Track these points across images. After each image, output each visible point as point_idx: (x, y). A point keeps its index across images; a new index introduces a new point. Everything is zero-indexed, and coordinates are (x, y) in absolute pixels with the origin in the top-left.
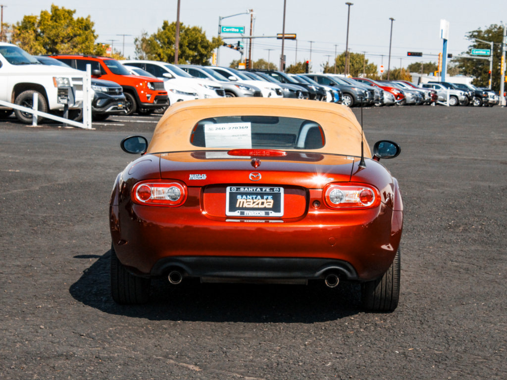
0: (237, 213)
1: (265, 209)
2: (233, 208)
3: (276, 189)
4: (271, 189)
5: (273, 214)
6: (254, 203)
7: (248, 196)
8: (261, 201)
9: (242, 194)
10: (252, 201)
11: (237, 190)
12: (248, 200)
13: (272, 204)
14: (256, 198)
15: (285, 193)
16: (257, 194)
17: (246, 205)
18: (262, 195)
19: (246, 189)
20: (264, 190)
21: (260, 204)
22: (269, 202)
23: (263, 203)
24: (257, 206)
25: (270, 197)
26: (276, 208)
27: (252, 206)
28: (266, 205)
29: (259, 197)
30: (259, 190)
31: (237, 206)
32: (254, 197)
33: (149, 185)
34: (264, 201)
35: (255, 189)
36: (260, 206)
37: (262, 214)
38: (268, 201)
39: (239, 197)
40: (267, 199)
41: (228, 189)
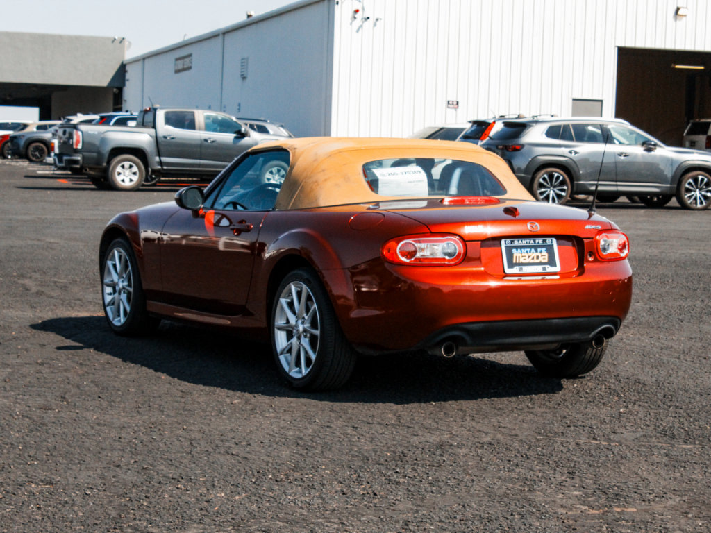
0: (515, 270)
1: (541, 263)
2: (511, 265)
3: (548, 240)
4: (543, 241)
5: (550, 269)
6: (529, 257)
7: (523, 250)
8: (535, 254)
9: (517, 247)
10: (526, 254)
11: (511, 243)
12: (523, 255)
13: (546, 257)
14: (530, 251)
15: (558, 244)
16: (531, 247)
17: (522, 260)
18: (536, 247)
19: (520, 242)
20: (537, 241)
21: (535, 258)
22: (543, 256)
23: (538, 257)
24: (532, 261)
25: (544, 250)
26: (551, 262)
27: (528, 261)
28: (541, 259)
29: (533, 250)
30: (532, 242)
31: (514, 261)
32: (528, 250)
33: (414, 241)
34: (538, 254)
35: (528, 241)
36: (536, 261)
37: (539, 269)
38: (543, 254)
39: (514, 250)
40: (541, 252)
41: (503, 241)
